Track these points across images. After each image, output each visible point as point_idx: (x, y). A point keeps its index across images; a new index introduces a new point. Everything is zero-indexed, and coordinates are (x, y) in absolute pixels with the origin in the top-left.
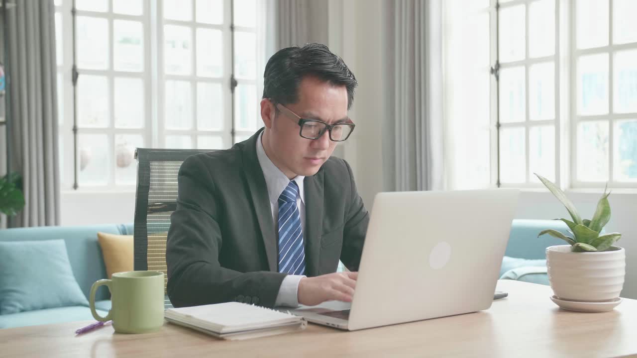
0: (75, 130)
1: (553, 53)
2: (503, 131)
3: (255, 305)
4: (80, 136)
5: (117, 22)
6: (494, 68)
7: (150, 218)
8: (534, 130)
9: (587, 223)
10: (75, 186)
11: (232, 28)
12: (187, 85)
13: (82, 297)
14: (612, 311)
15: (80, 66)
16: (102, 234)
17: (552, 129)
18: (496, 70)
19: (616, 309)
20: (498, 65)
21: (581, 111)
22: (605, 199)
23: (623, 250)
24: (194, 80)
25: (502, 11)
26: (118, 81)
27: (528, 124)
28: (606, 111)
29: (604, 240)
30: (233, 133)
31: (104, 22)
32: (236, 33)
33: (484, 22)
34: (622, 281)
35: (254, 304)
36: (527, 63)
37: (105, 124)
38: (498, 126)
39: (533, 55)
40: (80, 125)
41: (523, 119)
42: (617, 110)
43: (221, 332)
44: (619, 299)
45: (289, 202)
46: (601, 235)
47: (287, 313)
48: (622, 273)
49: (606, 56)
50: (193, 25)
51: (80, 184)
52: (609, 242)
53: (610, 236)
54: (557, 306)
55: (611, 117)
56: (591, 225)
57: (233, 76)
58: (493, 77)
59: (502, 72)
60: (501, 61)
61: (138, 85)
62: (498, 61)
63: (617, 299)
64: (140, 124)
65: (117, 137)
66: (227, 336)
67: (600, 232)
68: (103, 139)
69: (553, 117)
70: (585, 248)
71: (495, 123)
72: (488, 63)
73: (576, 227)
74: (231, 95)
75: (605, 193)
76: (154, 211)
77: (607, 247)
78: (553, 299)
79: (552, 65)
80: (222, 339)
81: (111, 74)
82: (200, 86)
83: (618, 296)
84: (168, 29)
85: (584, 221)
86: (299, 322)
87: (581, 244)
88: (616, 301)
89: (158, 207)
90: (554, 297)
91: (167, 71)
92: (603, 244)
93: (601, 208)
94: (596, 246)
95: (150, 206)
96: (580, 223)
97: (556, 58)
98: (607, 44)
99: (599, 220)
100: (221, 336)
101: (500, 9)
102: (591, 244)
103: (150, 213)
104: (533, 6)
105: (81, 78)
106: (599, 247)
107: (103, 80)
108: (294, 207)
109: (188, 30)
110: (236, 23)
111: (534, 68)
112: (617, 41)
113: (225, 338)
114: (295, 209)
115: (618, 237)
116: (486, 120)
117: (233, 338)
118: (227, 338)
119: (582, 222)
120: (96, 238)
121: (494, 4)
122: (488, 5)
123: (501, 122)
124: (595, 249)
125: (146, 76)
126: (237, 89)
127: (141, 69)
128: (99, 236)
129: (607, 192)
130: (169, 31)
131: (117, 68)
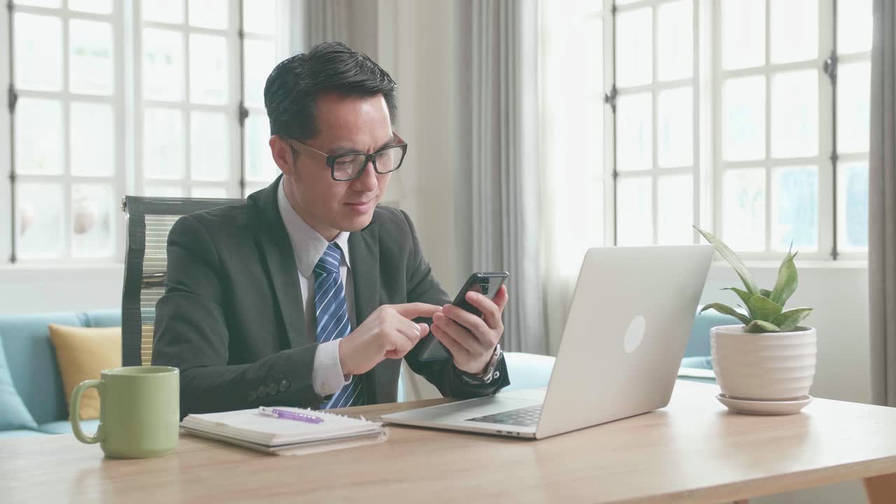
0: (13, 178)
1: (690, 74)
2: (622, 182)
3: (312, 409)
4: (21, 187)
5: (73, 23)
6: (609, 95)
7: (146, 294)
8: (664, 182)
9: (767, 294)
10: (13, 259)
11: (241, 35)
12: (177, 115)
13: (26, 417)
14: (799, 413)
15: (19, 86)
16: (55, 326)
17: (688, 179)
18: (611, 98)
19: (803, 410)
20: (615, 91)
21: (729, 154)
22: (789, 261)
23: (813, 330)
24: (186, 107)
25: (621, 17)
26: (75, 107)
27: (656, 172)
28: (762, 155)
29: (790, 317)
30: (242, 184)
31: (56, 22)
32: (247, 42)
33: (595, 31)
34: (812, 372)
35: (309, 409)
36: (655, 88)
37: (56, 169)
38: (615, 175)
39: (663, 77)
40: (19, 171)
41: (648, 165)
42: (777, 153)
43: (271, 444)
44: (808, 398)
45: (330, 273)
46: (784, 310)
47: (361, 419)
48: (812, 361)
49: (762, 79)
50: (186, 29)
51: (20, 255)
52: (796, 320)
53: (797, 311)
54: (725, 408)
55: (769, 163)
56: (771, 296)
57: (241, 103)
58: (608, 107)
59: (621, 101)
60: (619, 86)
61: (106, 113)
62: (614, 86)
63: (805, 397)
64: (108, 171)
65: (74, 187)
66: (279, 450)
67: (783, 305)
68: (56, 190)
69: (690, 163)
70: (765, 327)
71: (611, 172)
72: (601, 88)
73: (751, 299)
74: (239, 130)
75: (790, 253)
76: (150, 285)
77: (793, 327)
78: (720, 398)
79: (689, 90)
80: (273, 454)
81: (66, 97)
82: (195, 116)
83: (806, 393)
84: (148, 35)
85: (761, 291)
86: (377, 431)
87: (760, 322)
88: (804, 399)
89: (157, 280)
90: (722, 395)
91: (147, 95)
92: (787, 323)
93: (785, 273)
94: (779, 325)
95: (146, 278)
96: (757, 294)
97: (695, 82)
98: (762, 62)
99: (782, 290)
100: (272, 449)
101: (617, 13)
102: (772, 323)
103: (146, 288)
104: (664, 9)
105: (21, 103)
106: (782, 326)
107: (55, 106)
108: (336, 281)
109: (178, 36)
110: (247, 28)
111: (664, 96)
112: (776, 59)
113: (278, 453)
114: (337, 283)
115: (807, 312)
116: (598, 168)
117: (289, 453)
118: (280, 453)
119: (759, 292)
120: (47, 332)
121: (610, 7)
122: (602, 7)
123: (619, 169)
124: (778, 329)
125: (118, 102)
126: (247, 121)
127: (108, 90)
128: (51, 329)
129: (793, 252)
130: (150, 37)
131: (73, 90)
